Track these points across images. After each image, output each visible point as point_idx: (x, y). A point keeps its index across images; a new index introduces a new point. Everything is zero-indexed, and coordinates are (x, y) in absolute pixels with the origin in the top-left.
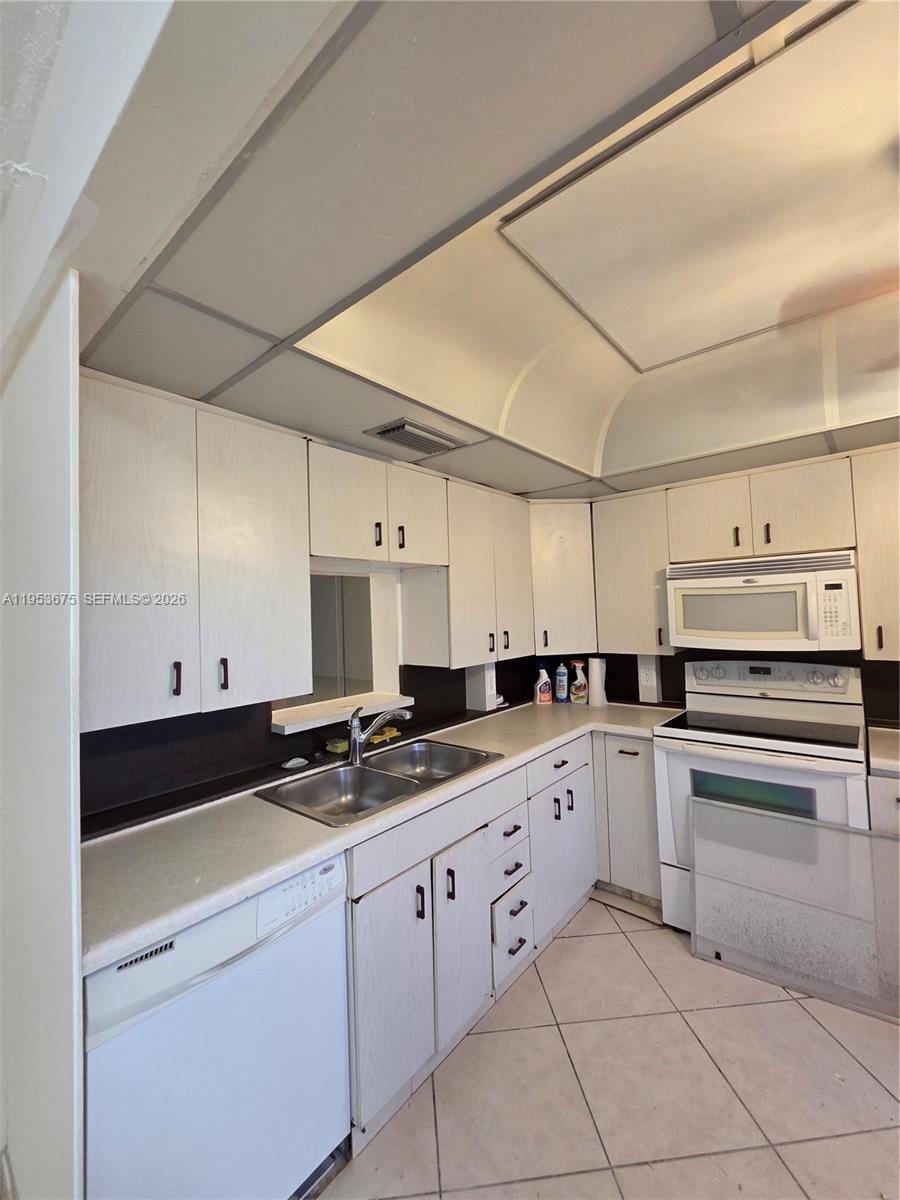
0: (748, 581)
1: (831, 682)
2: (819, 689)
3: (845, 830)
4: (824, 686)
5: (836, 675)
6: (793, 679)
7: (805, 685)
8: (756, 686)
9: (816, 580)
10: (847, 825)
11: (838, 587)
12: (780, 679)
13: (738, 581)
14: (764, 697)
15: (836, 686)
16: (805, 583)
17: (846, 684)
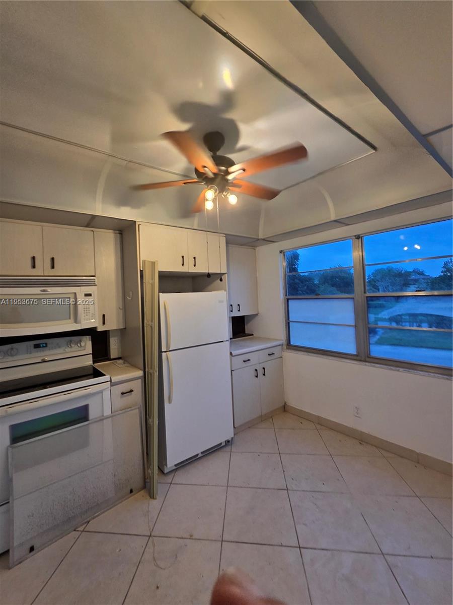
0: (44, 291)
1: (79, 345)
2: (73, 350)
3: (102, 419)
4: (75, 347)
5: (81, 341)
6: (60, 347)
7: (66, 350)
8: (38, 356)
9: (81, 291)
10: (103, 416)
11: (90, 295)
12: (52, 348)
13: (37, 290)
14: (44, 361)
15: (81, 346)
16: (75, 293)
17: (86, 344)
